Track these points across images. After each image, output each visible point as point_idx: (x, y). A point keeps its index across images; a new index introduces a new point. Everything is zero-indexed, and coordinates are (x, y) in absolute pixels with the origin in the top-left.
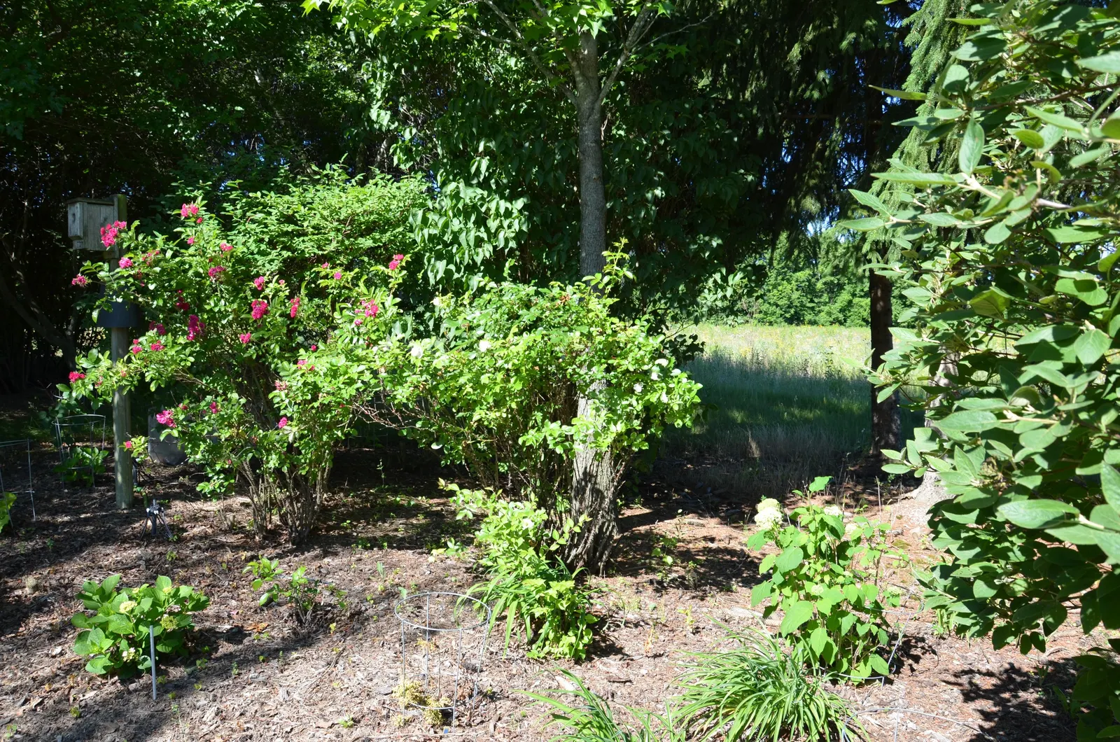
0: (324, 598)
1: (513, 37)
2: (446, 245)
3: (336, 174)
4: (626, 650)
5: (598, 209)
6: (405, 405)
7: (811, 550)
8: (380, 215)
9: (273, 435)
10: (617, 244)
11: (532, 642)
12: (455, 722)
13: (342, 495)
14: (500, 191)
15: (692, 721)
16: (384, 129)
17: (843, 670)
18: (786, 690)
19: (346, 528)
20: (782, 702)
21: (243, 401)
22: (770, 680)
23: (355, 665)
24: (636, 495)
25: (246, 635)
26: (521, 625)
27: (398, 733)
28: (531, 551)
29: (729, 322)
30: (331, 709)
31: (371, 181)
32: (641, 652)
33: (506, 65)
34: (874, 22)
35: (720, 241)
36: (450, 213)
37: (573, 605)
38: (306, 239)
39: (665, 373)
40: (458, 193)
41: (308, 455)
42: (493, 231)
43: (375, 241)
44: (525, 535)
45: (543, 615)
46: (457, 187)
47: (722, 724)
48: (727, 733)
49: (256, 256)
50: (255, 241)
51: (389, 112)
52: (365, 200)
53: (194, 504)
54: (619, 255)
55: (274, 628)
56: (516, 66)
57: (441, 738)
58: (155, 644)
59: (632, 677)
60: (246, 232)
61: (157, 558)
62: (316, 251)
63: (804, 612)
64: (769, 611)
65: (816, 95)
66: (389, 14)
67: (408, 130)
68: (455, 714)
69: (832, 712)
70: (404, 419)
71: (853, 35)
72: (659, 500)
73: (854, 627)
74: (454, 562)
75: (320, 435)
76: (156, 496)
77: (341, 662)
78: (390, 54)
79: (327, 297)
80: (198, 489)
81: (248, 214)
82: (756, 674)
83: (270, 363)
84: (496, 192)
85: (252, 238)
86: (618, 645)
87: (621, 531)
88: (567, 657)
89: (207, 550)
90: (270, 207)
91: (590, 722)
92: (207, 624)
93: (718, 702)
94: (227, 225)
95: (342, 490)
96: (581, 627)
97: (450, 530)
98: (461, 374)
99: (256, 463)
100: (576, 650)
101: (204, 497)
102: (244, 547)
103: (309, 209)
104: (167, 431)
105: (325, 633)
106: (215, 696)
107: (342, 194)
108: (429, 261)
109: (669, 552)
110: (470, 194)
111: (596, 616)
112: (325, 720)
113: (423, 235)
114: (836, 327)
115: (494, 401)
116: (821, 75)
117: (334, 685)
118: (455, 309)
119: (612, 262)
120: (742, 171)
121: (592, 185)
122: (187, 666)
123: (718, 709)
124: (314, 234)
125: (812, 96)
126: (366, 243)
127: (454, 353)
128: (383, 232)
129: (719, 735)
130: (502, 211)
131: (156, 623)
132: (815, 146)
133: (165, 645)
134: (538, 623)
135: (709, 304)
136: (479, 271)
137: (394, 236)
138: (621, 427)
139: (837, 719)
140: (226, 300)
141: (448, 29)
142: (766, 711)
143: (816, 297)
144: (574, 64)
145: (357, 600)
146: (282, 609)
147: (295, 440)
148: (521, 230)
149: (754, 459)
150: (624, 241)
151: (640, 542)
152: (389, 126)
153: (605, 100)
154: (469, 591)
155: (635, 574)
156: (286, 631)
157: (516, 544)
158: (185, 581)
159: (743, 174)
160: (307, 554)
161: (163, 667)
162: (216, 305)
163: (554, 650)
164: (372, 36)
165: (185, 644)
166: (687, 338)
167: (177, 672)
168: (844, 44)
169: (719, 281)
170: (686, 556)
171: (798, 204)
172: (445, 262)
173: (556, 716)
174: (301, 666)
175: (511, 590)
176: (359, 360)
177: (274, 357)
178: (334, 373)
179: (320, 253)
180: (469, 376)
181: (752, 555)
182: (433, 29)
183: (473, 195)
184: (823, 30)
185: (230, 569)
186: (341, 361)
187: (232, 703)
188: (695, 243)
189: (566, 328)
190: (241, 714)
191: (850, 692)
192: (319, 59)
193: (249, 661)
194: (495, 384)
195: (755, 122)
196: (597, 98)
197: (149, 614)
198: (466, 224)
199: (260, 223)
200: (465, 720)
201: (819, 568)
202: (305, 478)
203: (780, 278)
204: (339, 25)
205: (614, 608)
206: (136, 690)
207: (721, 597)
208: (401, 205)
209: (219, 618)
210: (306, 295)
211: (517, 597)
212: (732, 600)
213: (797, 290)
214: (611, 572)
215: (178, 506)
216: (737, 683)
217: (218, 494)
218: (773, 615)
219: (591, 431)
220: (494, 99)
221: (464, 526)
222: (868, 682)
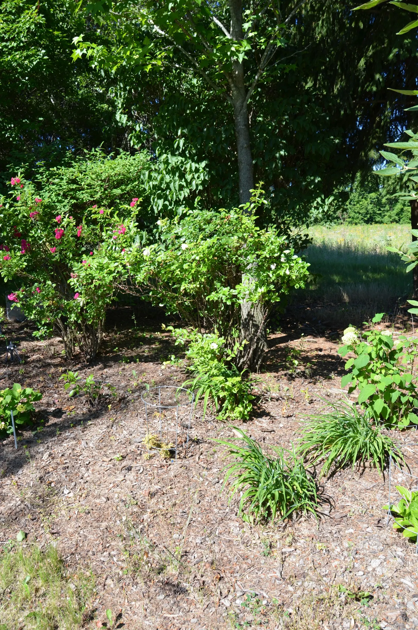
0: (105, 391)
1: (194, 67)
2: (163, 190)
3: (98, 154)
4: (272, 414)
5: (248, 165)
6: (143, 283)
7: (374, 356)
8: (125, 175)
9: (72, 303)
10: (257, 185)
11: (219, 411)
12: (177, 456)
13: (113, 334)
14: (192, 157)
15: (308, 452)
16: (124, 126)
17: (394, 422)
18: (360, 434)
19: (116, 352)
20: (358, 441)
21: (54, 285)
22: (351, 429)
23: (123, 427)
24: (278, 326)
25: (63, 413)
26: (213, 402)
27: (146, 463)
28: (216, 361)
29: (327, 226)
30: (110, 451)
31: (118, 156)
32: (280, 414)
33: (191, 83)
34: (409, 40)
35: (319, 179)
36: (164, 172)
37: (240, 390)
38: (84, 192)
39: (288, 258)
40: (168, 160)
41: (91, 313)
42: (189, 181)
43: (122, 190)
44: (212, 352)
45: (225, 396)
46: (167, 157)
47: (324, 453)
48: (327, 458)
49: (56, 204)
50: (56, 195)
51: (126, 116)
52: (115, 167)
53: (32, 343)
54: (259, 191)
55: (78, 408)
56: (197, 83)
57: (170, 465)
58: (15, 420)
59: (275, 429)
60: (50, 191)
61: (14, 373)
62: (90, 199)
63: (371, 390)
64: (351, 390)
65: (374, 89)
66: (122, 58)
67: (138, 125)
68: (177, 452)
69: (386, 446)
70: (143, 290)
71: (396, 50)
72: (291, 328)
73: (399, 398)
74: (175, 368)
75: (97, 302)
76: (12, 339)
77: (115, 426)
78: (124, 82)
79: (97, 224)
80: (33, 335)
81: (50, 180)
82: (343, 426)
83: (68, 264)
84: (189, 158)
85: (54, 194)
86: (267, 411)
87: (269, 347)
88: (239, 418)
89: (40, 368)
90: (63, 175)
91: (250, 455)
92: (43, 408)
93: (322, 442)
94: (39, 187)
95: (113, 330)
96: (245, 402)
97: (174, 350)
98: (173, 264)
99: (64, 319)
100: (243, 415)
101: (37, 339)
102: (60, 365)
103: (84, 175)
104: (14, 304)
105: (106, 410)
106: (48, 446)
107: (102, 165)
108: (154, 200)
109: (296, 358)
110: (174, 160)
111: (254, 396)
112: (107, 457)
113: (149, 186)
114: (394, 224)
115: (193, 278)
116: (378, 76)
117: (111, 438)
118: (170, 226)
119: (255, 195)
120: (332, 137)
121: (244, 151)
122: (33, 431)
123: (322, 445)
124: (88, 189)
125: (372, 89)
126: (117, 191)
127: (169, 252)
128: (127, 185)
129: (323, 460)
130: (193, 169)
131: (14, 409)
132: (375, 120)
133: (20, 420)
134: (222, 400)
135: (315, 216)
136: (183, 204)
137: (133, 187)
138: (263, 289)
139: (389, 450)
140: (41, 230)
141: (156, 65)
142: (349, 446)
143: (382, 207)
144: (230, 80)
145: (122, 392)
146: (83, 398)
147: (84, 305)
148: (205, 179)
149: (345, 303)
150: (262, 183)
151: (280, 353)
152: (127, 123)
153: (249, 100)
154: (184, 384)
155: (277, 371)
156: (85, 410)
157: (207, 358)
158: (30, 385)
159: (333, 139)
160: (95, 367)
161: (20, 432)
162: (35, 233)
163: (232, 415)
164: (113, 71)
165: (31, 419)
166: (302, 236)
167: (28, 434)
168: (391, 56)
169: (320, 202)
170: (306, 360)
171: (366, 155)
172: (163, 200)
173: (232, 452)
174: (93, 429)
175: (206, 383)
176: (115, 259)
177: (70, 260)
178: (101, 268)
179: (92, 199)
180: (177, 265)
181: (343, 358)
182: (147, 65)
183: (176, 161)
184: (379, 48)
185: (53, 378)
186: (105, 261)
187: (57, 450)
188: (305, 181)
189: (231, 235)
190: (62, 455)
191: (397, 434)
192: (85, 87)
193: (65, 427)
194: (192, 268)
195: (339, 107)
196: (245, 100)
197: (10, 404)
198: (174, 177)
199: (57, 185)
200: (182, 455)
201: (379, 365)
202: (91, 326)
203: (360, 197)
204: (93, 66)
205: (265, 391)
206: (7, 444)
207: (325, 383)
208: (136, 169)
209: (48, 404)
210: (86, 224)
211: (209, 387)
212: (332, 384)
213: (371, 204)
214: (263, 370)
215: (24, 344)
216: (333, 431)
217: (44, 337)
218: (354, 391)
219: (247, 292)
220: (185, 104)
221: (181, 348)
222: (408, 428)
